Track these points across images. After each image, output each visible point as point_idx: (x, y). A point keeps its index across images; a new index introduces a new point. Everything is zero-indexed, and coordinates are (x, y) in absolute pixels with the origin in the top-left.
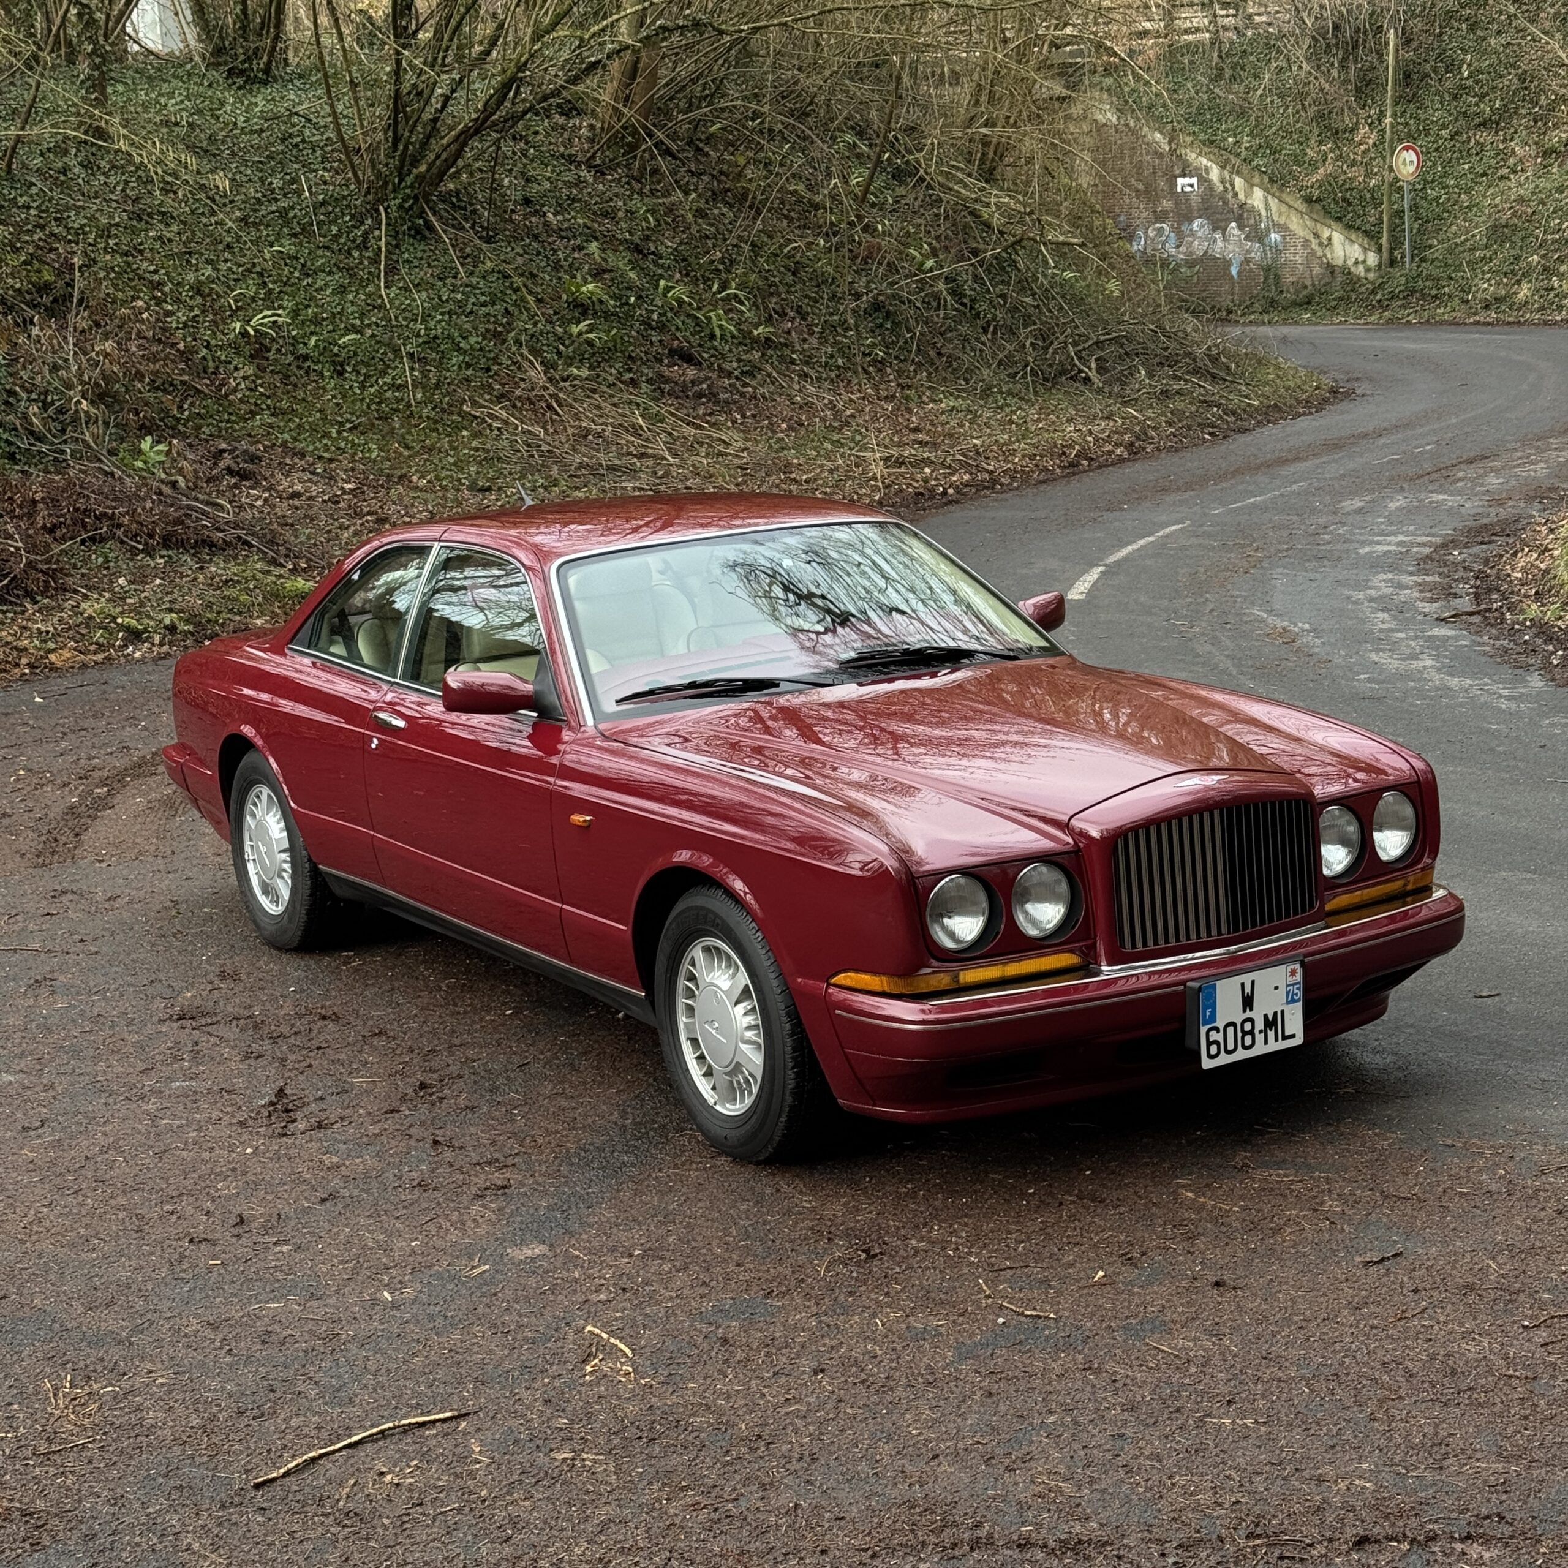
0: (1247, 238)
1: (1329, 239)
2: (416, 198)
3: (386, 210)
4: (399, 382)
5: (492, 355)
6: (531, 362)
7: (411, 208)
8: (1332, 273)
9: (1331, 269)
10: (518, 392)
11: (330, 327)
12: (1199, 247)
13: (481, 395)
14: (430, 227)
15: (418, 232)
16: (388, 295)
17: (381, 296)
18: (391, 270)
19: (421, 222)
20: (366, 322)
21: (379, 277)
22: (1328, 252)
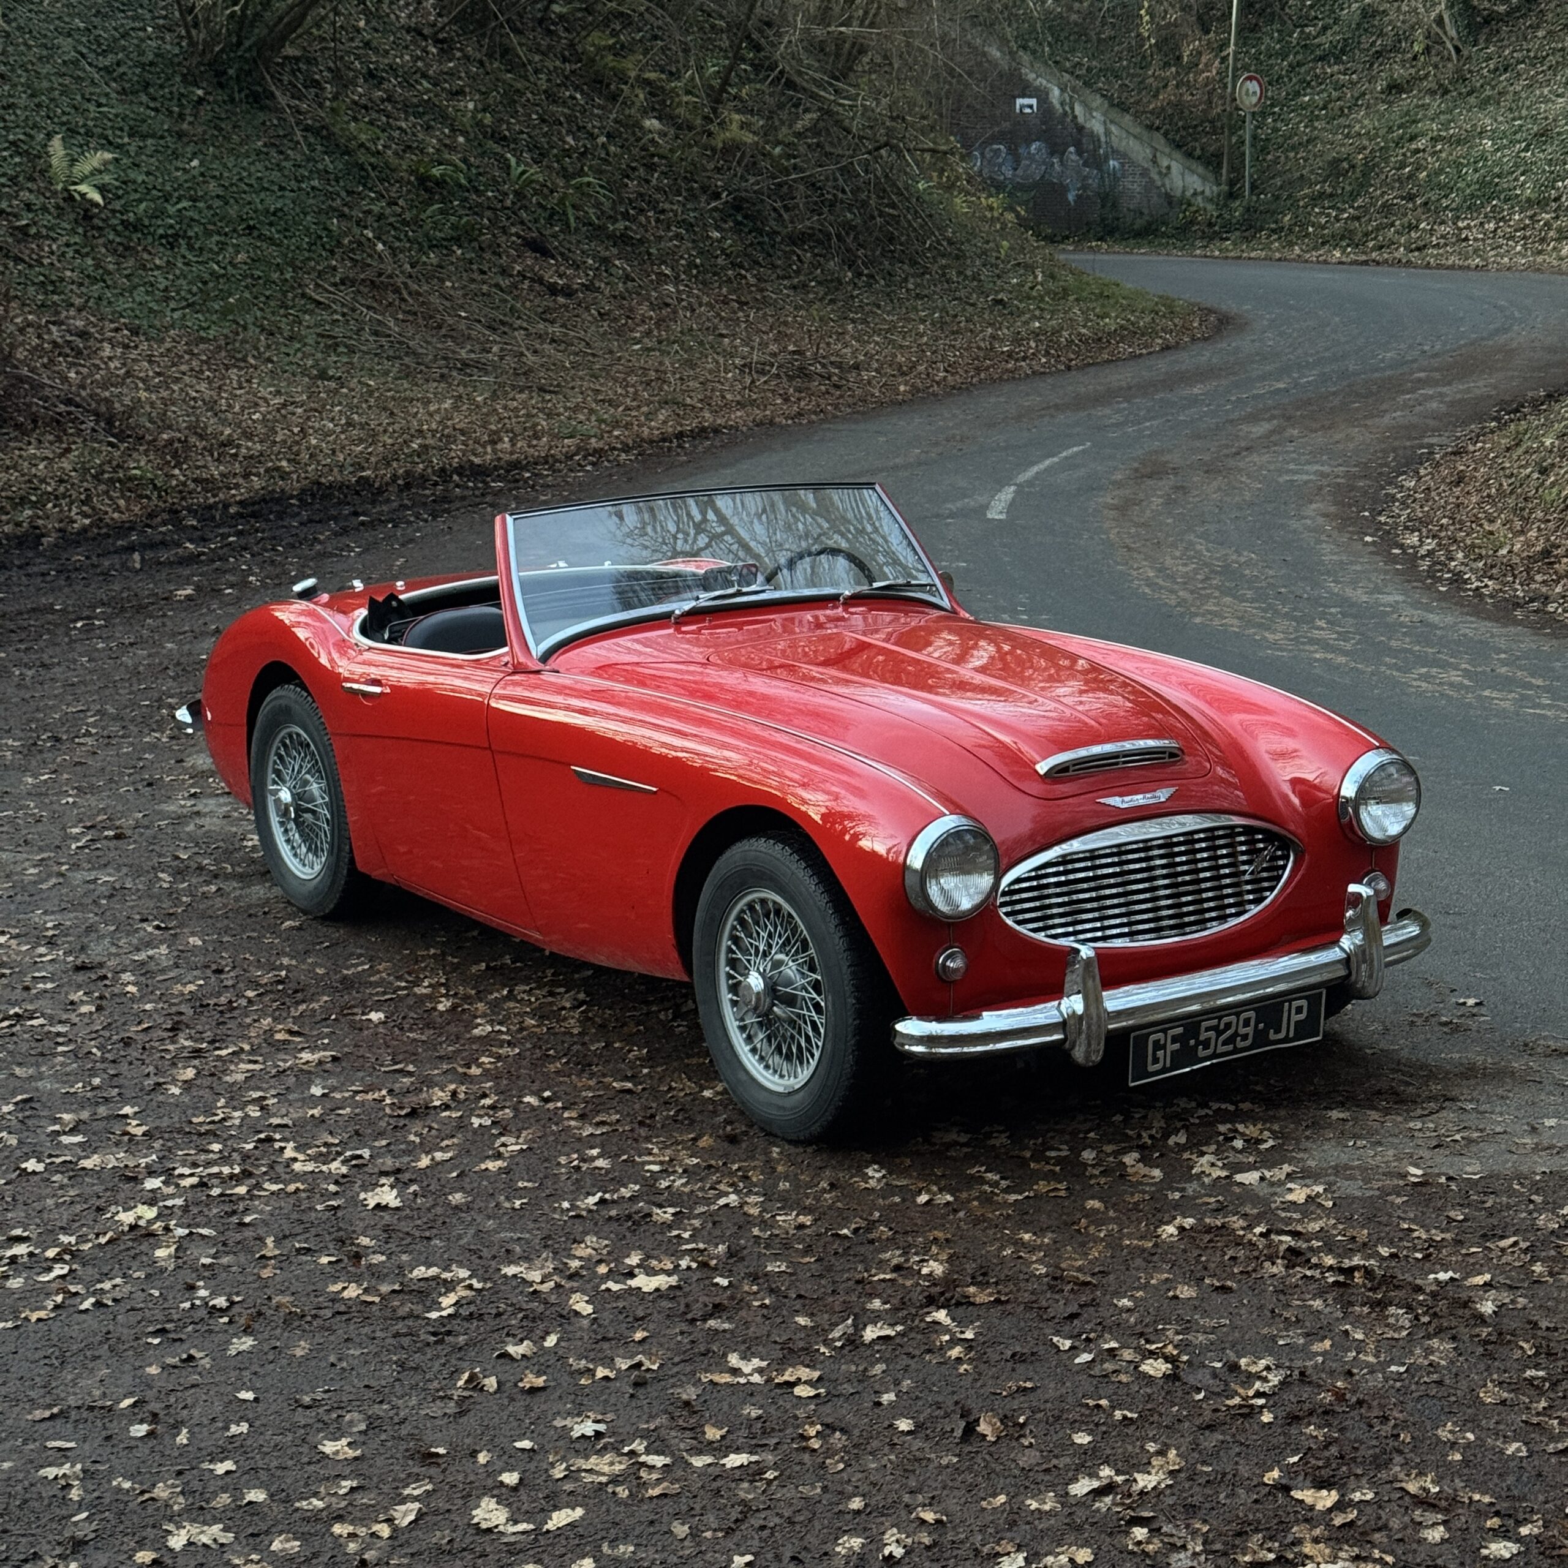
0: (1085, 164)
1: (1169, 168)
8: (1170, 203)
9: (1169, 198)
12: (1036, 172)
19: (259, 89)
22: (1167, 182)
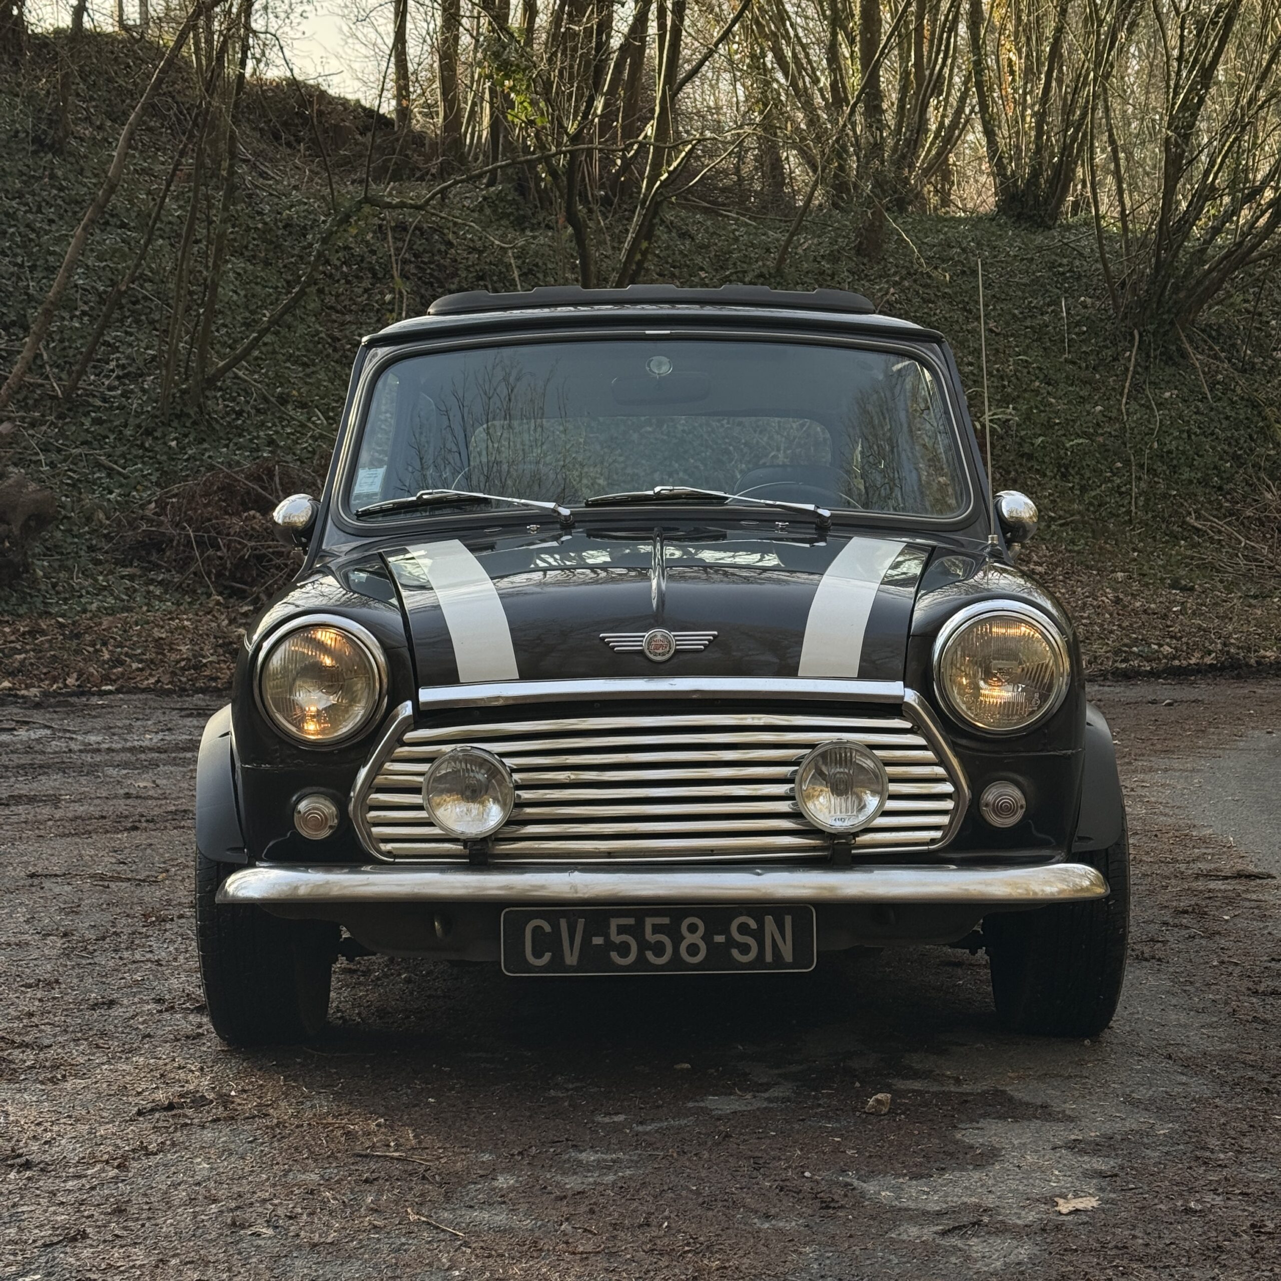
2: (1172, 323)
3: (1141, 335)
4: (1123, 489)
5: (1228, 475)
6: (1268, 486)
7: (1165, 333)
10: (1249, 513)
11: (1060, 433)
13: (1206, 510)
14: (1184, 355)
15: (1171, 358)
16: (1127, 410)
17: (1120, 410)
18: (1137, 388)
19: (1174, 348)
20: (1100, 431)
21: (1122, 394)
